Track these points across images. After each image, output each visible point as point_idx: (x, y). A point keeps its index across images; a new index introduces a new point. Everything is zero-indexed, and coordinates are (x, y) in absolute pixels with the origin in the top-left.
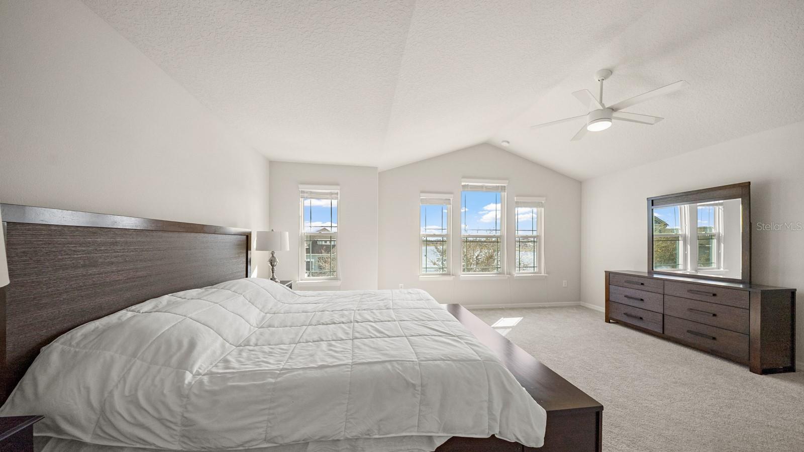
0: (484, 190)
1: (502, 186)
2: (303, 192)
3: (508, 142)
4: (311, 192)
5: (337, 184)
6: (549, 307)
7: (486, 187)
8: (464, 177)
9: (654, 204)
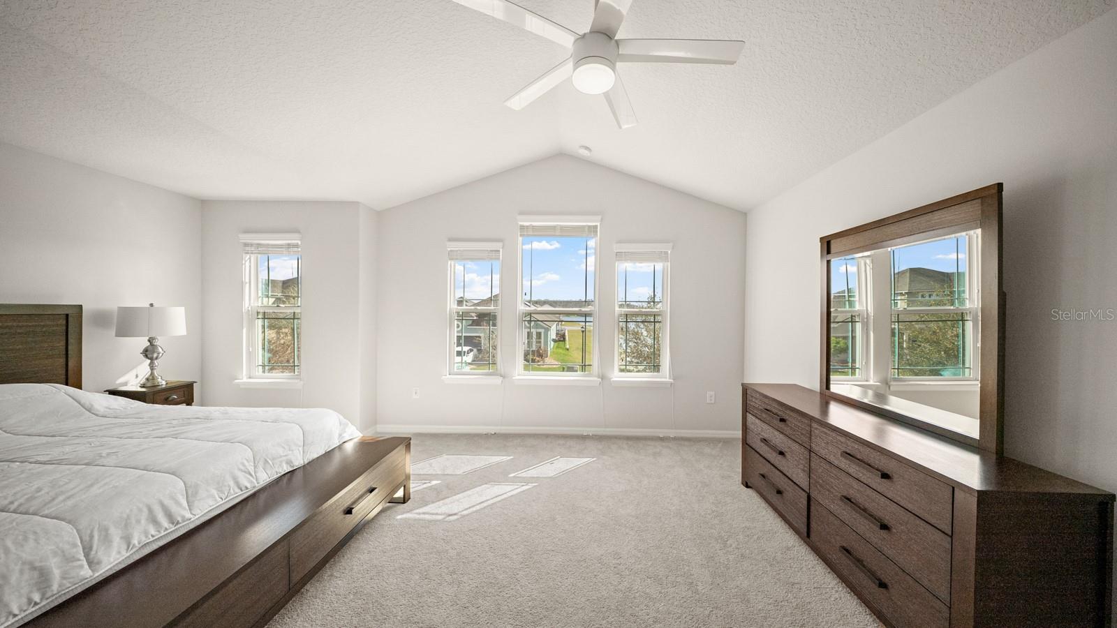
0: (558, 233)
1: (589, 227)
2: (246, 245)
3: (587, 148)
4: (259, 245)
5: (297, 231)
6: (675, 439)
7: (562, 228)
8: (521, 213)
9: (833, 250)
